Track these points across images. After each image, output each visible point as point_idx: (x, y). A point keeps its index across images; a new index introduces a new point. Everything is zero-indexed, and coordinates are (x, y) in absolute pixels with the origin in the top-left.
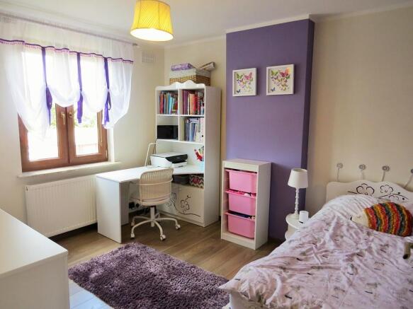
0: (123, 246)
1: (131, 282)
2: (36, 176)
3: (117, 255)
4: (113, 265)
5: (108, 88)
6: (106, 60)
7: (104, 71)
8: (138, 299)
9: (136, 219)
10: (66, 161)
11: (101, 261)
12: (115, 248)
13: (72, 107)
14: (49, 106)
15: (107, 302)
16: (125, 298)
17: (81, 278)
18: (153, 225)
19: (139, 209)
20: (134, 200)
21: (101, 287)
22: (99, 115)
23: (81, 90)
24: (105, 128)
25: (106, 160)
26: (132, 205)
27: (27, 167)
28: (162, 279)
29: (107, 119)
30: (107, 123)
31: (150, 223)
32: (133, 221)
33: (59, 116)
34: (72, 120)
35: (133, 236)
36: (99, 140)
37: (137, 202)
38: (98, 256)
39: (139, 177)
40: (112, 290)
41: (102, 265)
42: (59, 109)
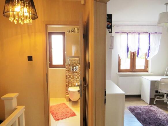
0: (150, 106)
1: (150, 118)
2: (122, 74)
3: (146, 108)
4: (144, 110)
5: (150, 44)
6: (149, 34)
7: (148, 38)
8: (151, 124)
9: (157, 97)
10: (132, 70)
11: (140, 108)
12: (146, 105)
13: (136, 52)
14: (128, 52)
15: (139, 121)
16: (146, 122)
17: (132, 110)
18: (165, 102)
19: (160, 94)
20: (158, 90)
21: (138, 115)
22: (146, 54)
23: (139, 46)
24: (147, 59)
25: (147, 72)
26: (157, 92)
27: (120, 71)
28: (163, 122)
29: (148, 56)
30: (148, 57)
31: (164, 100)
32: (156, 98)
33: (131, 55)
34: (135, 56)
35: (155, 103)
36: (145, 64)
37: (159, 91)
38: (139, 106)
39: (160, 80)
40: (142, 118)
41: (140, 109)
42: (131, 53)
